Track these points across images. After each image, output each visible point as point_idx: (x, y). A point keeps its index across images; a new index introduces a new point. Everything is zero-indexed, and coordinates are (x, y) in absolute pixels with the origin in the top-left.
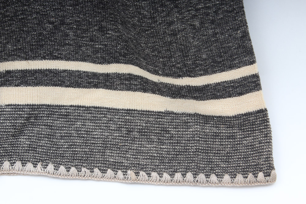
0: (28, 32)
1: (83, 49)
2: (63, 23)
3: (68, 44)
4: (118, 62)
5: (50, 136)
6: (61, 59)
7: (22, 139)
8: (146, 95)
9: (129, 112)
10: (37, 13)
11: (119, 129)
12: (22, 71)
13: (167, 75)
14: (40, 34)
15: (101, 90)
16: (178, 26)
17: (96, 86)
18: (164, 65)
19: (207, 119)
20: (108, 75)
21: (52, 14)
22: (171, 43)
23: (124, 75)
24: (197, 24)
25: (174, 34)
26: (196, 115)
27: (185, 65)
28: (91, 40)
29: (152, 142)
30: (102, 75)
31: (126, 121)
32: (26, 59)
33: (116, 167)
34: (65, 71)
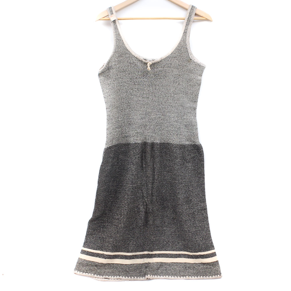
0: (160, 244)
1: (174, 248)
2: (169, 242)
3: (170, 247)
4: (182, 251)
5: (166, 270)
6: (168, 251)
7: (159, 270)
8: (189, 259)
9: (185, 263)
10: (163, 239)
11: (183, 267)
12: (158, 254)
13: (195, 252)
14: (163, 245)
15: (178, 258)
16: (197, 239)
17: (176, 257)
18: (194, 249)
19: (204, 264)
20: (180, 254)
21: (166, 239)
22: (196, 243)
23: (184, 254)
24: (201, 239)
25: (197, 241)
26: (202, 263)
27: (199, 249)
28: (176, 245)
29: (191, 270)
30: (178, 254)
31: (185, 265)
32: (160, 251)
33: (183, 276)
34: (169, 254)
